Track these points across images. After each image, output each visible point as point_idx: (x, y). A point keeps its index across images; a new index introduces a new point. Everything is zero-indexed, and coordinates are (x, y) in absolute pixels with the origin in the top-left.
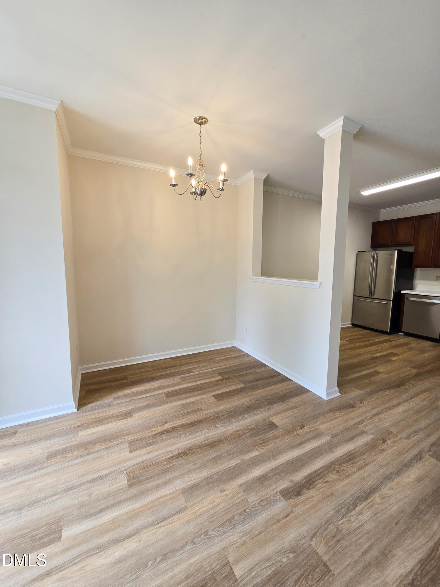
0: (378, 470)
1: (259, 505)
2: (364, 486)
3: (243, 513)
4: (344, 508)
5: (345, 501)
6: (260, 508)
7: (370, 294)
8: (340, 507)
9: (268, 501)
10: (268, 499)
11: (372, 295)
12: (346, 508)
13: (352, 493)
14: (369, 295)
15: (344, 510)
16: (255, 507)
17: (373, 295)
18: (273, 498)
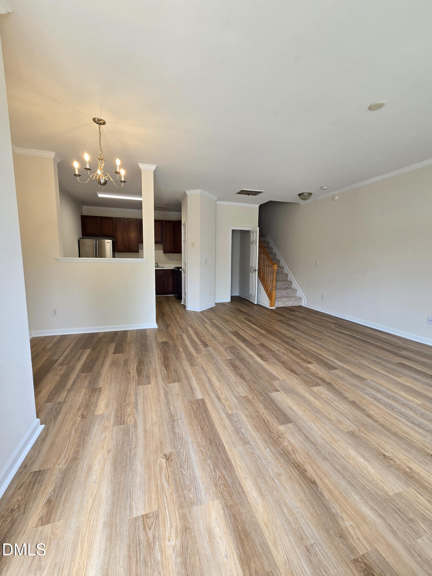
0: (161, 405)
1: (186, 471)
2: (166, 419)
3: (188, 487)
4: (174, 441)
5: (170, 438)
6: (189, 471)
8: (173, 444)
9: (185, 461)
10: (184, 461)
12: (175, 440)
13: (167, 429)
15: (175, 442)
16: (187, 475)
18: (184, 457)
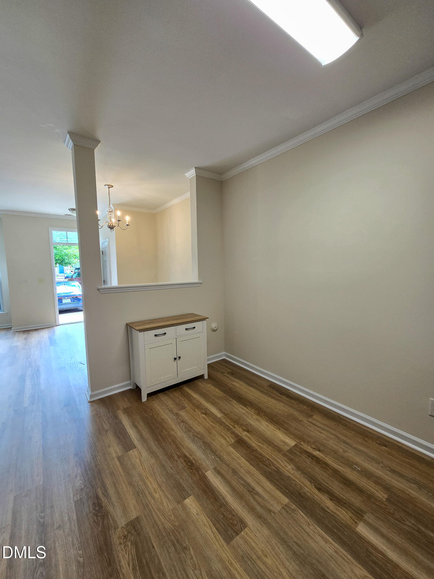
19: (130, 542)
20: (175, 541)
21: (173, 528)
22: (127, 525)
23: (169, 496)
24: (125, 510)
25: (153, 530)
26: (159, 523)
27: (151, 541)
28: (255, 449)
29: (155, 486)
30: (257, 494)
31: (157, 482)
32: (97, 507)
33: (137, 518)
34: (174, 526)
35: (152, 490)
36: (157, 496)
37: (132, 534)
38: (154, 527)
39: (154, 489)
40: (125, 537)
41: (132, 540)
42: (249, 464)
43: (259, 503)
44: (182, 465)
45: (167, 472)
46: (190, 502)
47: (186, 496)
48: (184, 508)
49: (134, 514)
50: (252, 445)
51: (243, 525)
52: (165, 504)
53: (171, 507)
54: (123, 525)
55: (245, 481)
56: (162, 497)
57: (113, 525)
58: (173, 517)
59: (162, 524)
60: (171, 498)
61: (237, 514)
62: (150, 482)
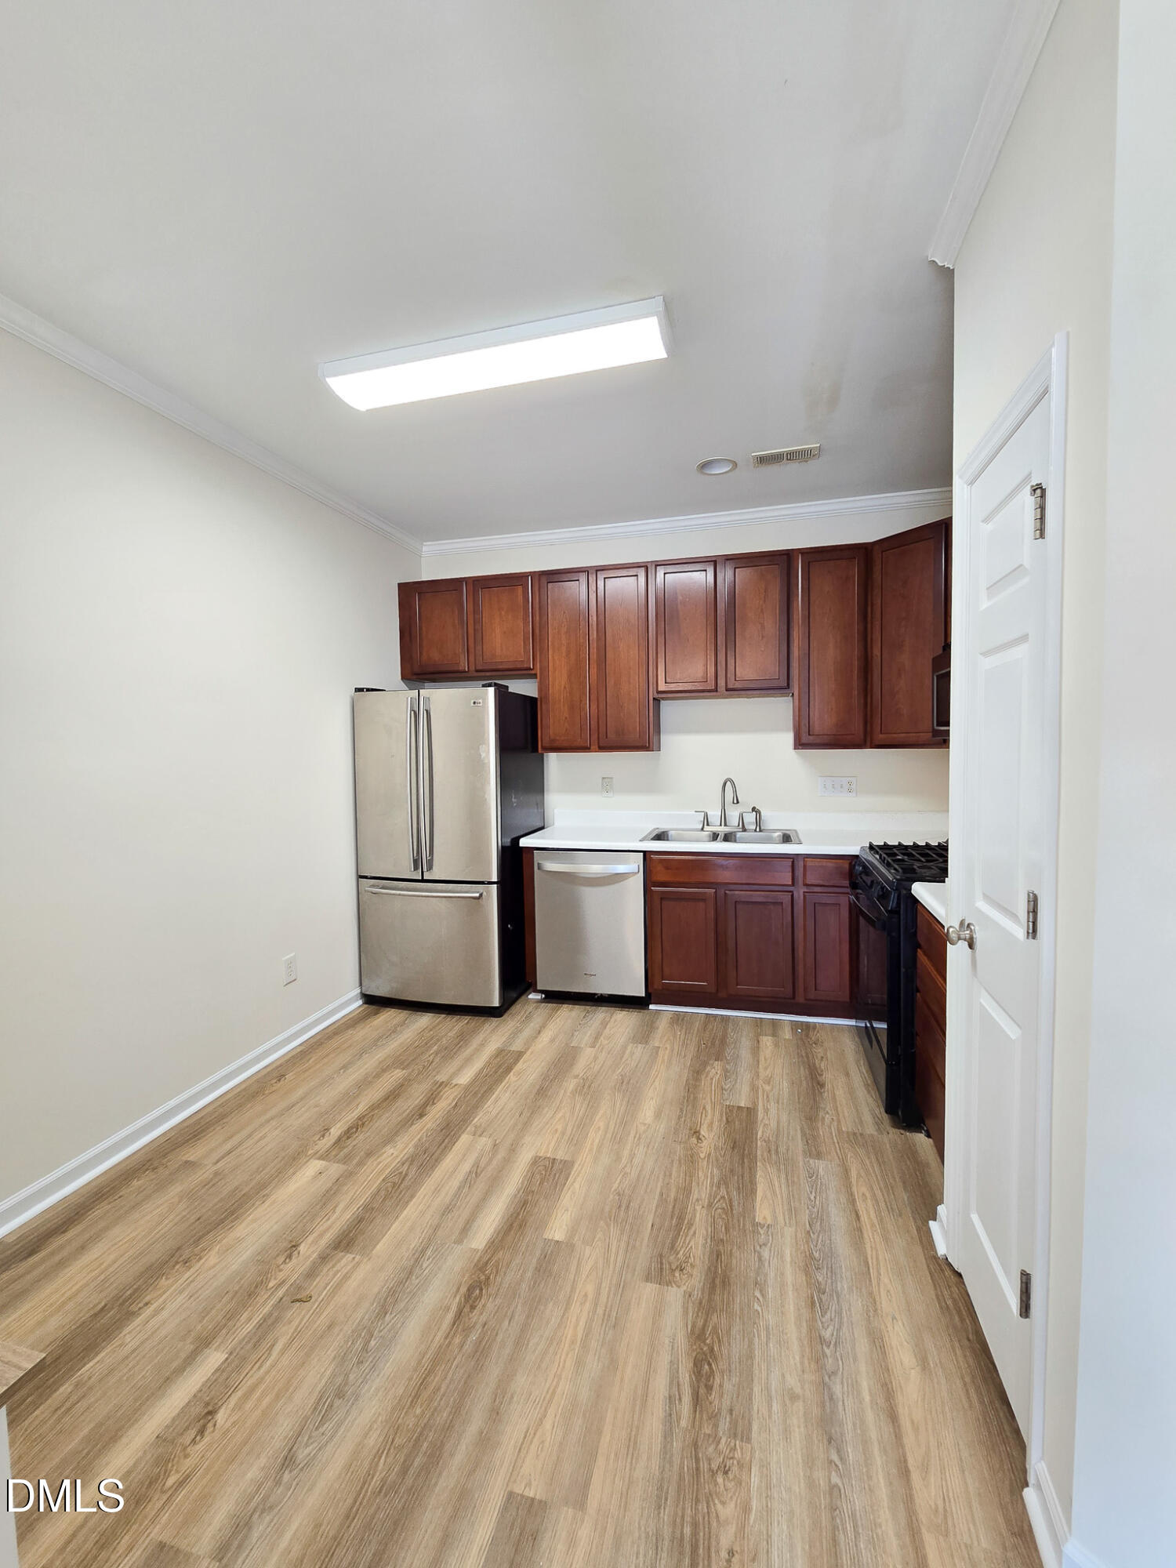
7: (416, 863)
11: (425, 869)
14: (416, 868)
17: (430, 868)
19: (679, 1256)
20: (623, 1209)
21: (612, 1224)
22: (669, 1283)
23: (573, 1269)
24: (658, 1313)
25: (638, 1244)
26: (623, 1245)
27: (651, 1234)
28: (361, 1209)
29: (575, 1308)
30: (476, 1164)
31: (563, 1317)
32: (705, 1371)
33: (648, 1278)
34: (608, 1226)
35: (588, 1304)
36: (590, 1289)
37: (670, 1264)
38: (634, 1247)
39: (583, 1304)
40: (681, 1270)
41: (674, 1255)
42: (414, 1200)
43: (491, 1160)
44: (489, 1305)
45: (528, 1317)
46: (557, 1230)
47: (553, 1244)
48: (573, 1231)
49: (650, 1288)
50: (348, 1219)
51: (536, 1161)
52: (591, 1263)
53: (588, 1250)
54: (675, 1288)
55: (459, 1188)
56: (584, 1277)
57: (691, 1305)
58: (599, 1235)
59: (619, 1241)
60: (575, 1262)
61: (528, 1171)
62: (576, 1327)
